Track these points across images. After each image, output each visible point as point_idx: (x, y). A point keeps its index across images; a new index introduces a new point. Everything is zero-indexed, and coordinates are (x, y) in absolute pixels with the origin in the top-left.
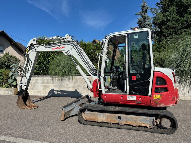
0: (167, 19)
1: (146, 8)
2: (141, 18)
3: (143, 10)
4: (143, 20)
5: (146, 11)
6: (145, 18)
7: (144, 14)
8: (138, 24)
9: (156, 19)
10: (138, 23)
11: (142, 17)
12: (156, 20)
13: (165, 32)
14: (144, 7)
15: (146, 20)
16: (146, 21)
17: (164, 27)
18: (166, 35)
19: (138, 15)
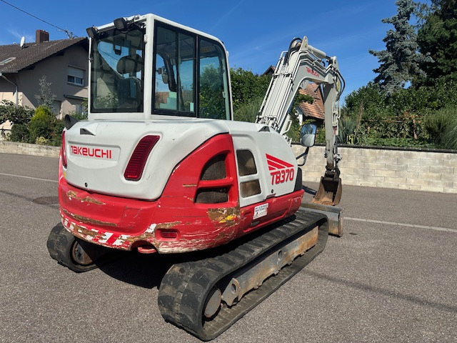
0: (452, 34)
1: (408, 9)
2: (395, 30)
3: (400, 13)
4: (398, 36)
5: (408, 15)
6: (403, 32)
7: (404, 23)
8: (386, 44)
9: (423, 33)
10: (385, 40)
11: (398, 29)
12: (425, 34)
13: (442, 65)
14: (405, 5)
15: (405, 36)
16: (404, 38)
17: (441, 53)
18: (444, 71)
19: (389, 22)
